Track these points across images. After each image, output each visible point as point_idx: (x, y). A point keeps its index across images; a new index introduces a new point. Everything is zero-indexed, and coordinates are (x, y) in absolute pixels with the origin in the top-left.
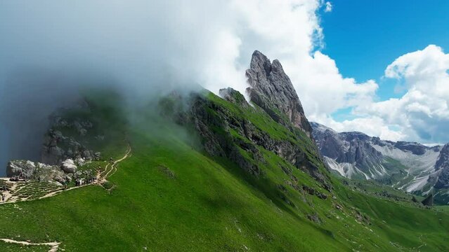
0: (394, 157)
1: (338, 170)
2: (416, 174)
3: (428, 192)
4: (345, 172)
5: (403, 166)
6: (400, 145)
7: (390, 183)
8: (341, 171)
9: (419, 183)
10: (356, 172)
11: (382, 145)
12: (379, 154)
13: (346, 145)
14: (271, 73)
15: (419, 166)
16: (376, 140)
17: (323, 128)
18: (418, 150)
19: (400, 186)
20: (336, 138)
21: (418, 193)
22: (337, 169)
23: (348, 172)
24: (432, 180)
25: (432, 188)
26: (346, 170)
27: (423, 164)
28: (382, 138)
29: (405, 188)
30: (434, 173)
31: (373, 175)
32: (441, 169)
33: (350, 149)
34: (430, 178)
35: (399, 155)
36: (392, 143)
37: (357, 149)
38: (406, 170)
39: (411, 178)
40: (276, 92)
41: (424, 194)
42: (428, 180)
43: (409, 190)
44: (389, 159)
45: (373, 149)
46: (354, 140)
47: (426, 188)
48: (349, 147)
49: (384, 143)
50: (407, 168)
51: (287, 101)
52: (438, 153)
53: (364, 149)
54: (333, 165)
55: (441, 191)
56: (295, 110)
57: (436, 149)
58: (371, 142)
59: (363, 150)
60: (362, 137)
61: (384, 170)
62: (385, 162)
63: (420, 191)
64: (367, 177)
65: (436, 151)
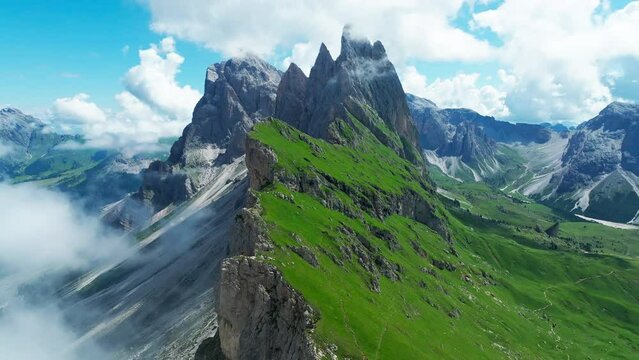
0: (510, 146)
1: (439, 165)
2: (537, 171)
3: (548, 197)
4: (448, 168)
5: (522, 159)
6: (520, 129)
7: (503, 183)
8: (442, 165)
9: (539, 184)
10: (462, 168)
12: (493, 143)
13: (450, 130)
15: (541, 158)
16: (490, 122)
17: (419, 102)
18: (541, 135)
19: (516, 186)
20: (439, 120)
21: (536, 197)
22: (437, 164)
23: (452, 167)
24: (555, 180)
25: (554, 190)
26: (448, 165)
27: (547, 155)
28: (498, 118)
29: (521, 190)
30: (559, 170)
31: (483, 172)
32: (568, 165)
33: (455, 137)
34: (553, 177)
36: (510, 125)
37: (466, 136)
38: (524, 165)
39: (530, 176)
41: (544, 198)
42: (551, 180)
43: (527, 193)
44: (505, 149)
46: (461, 124)
47: (547, 191)
48: (454, 133)
50: (526, 162)
52: (566, 141)
53: (473, 136)
54: (432, 158)
55: (565, 194)
57: (564, 135)
59: (473, 139)
61: (497, 165)
62: (499, 153)
63: (539, 194)
64: (475, 175)
65: (564, 137)
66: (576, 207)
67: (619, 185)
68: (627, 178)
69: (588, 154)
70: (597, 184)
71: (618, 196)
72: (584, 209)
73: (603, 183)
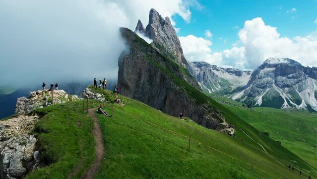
0: (225, 78)
2: (238, 89)
3: (243, 100)
5: (230, 84)
6: (228, 71)
9: (239, 95)
10: (203, 88)
11: (218, 70)
12: (217, 76)
14: (164, 26)
15: (239, 83)
16: (215, 68)
18: (238, 73)
19: (229, 96)
20: (192, 65)
21: (238, 100)
24: (246, 92)
25: (246, 97)
27: (241, 82)
28: (218, 66)
29: (231, 98)
30: (247, 88)
31: (213, 90)
32: (251, 85)
33: (200, 73)
35: (228, 76)
36: (224, 69)
37: (204, 73)
38: (232, 87)
39: (235, 91)
40: (168, 40)
41: (242, 101)
42: (244, 92)
43: (234, 99)
44: (222, 79)
45: (214, 73)
46: (202, 68)
47: (243, 97)
48: (199, 72)
49: (219, 69)
50: (232, 85)
51: (174, 46)
52: (250, 76)
53: (208, 73)
55: (251, 98)
56: (179, 51)
57: (248, 73)
58: (211, 69)
60: (207, 65)
61: (219, 86)
62: (220, 81)
64: (209, 91)
65: (249, 74)
66: (256, 104)
67: (275, 94)
68: (278, 90)
69: (260, 80)
70: (265, 93)
71: (274, 98)
72: (260, 105)
73: (267, 93)
